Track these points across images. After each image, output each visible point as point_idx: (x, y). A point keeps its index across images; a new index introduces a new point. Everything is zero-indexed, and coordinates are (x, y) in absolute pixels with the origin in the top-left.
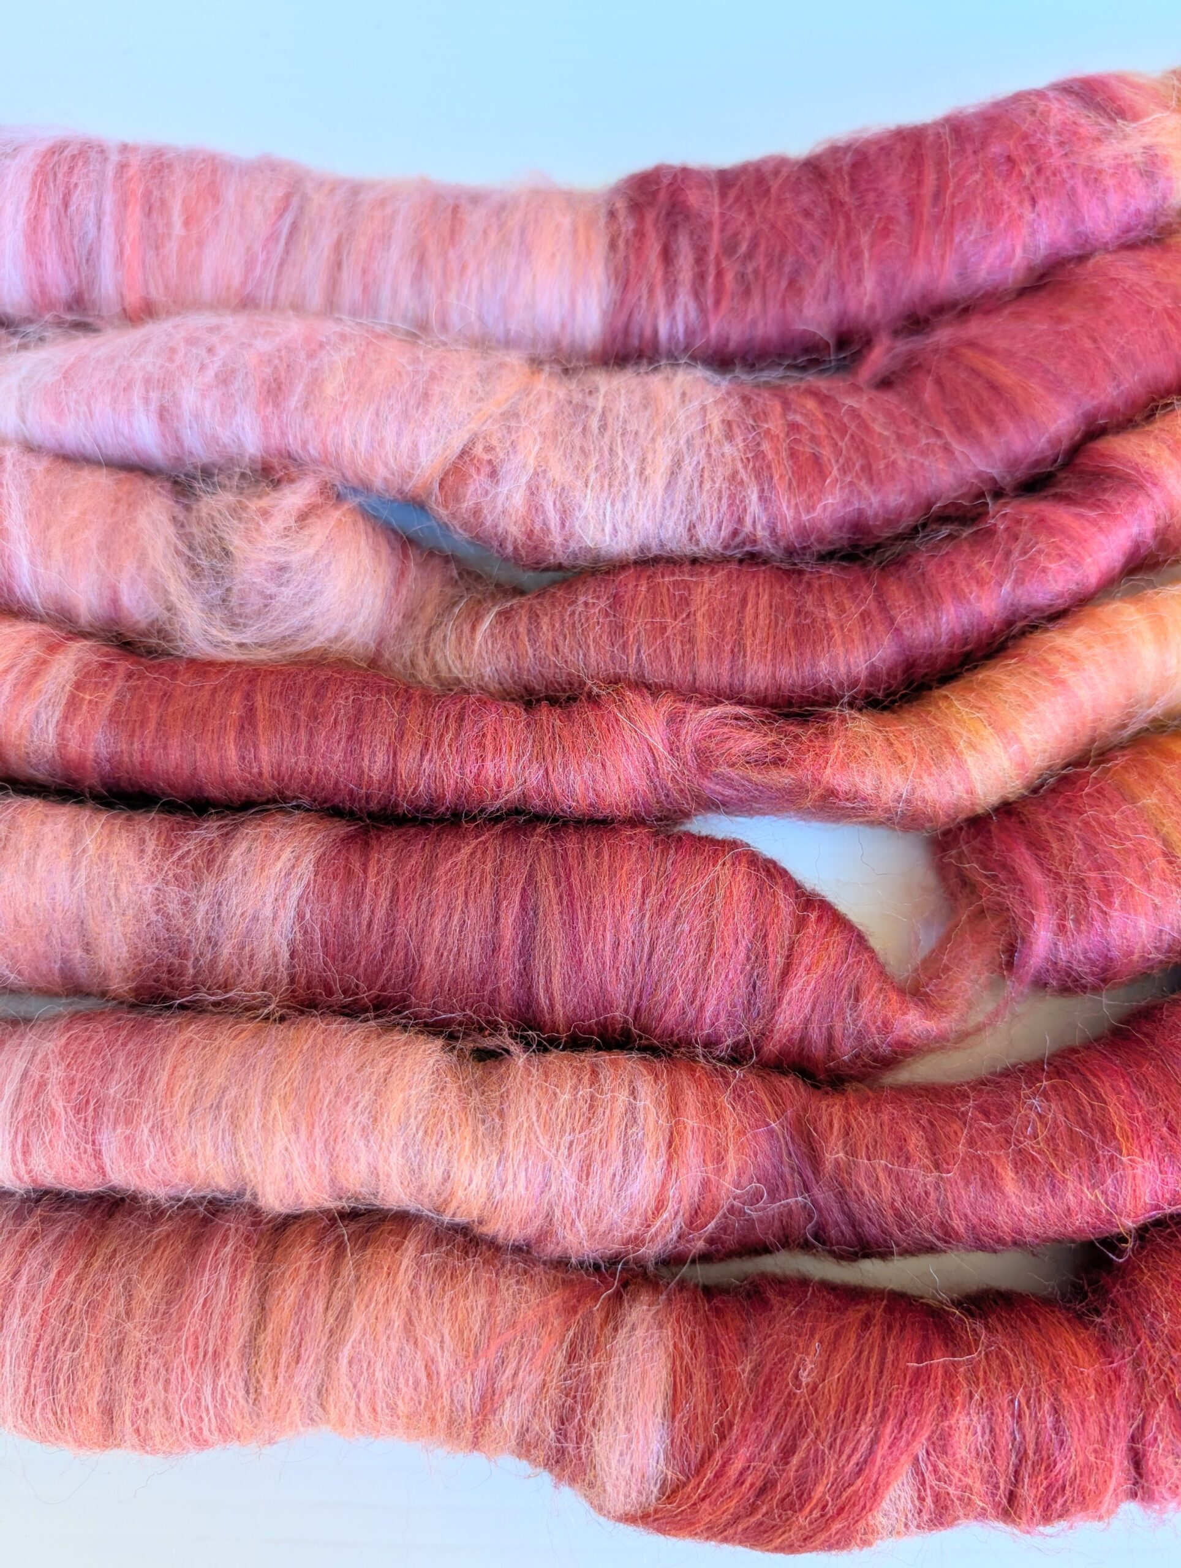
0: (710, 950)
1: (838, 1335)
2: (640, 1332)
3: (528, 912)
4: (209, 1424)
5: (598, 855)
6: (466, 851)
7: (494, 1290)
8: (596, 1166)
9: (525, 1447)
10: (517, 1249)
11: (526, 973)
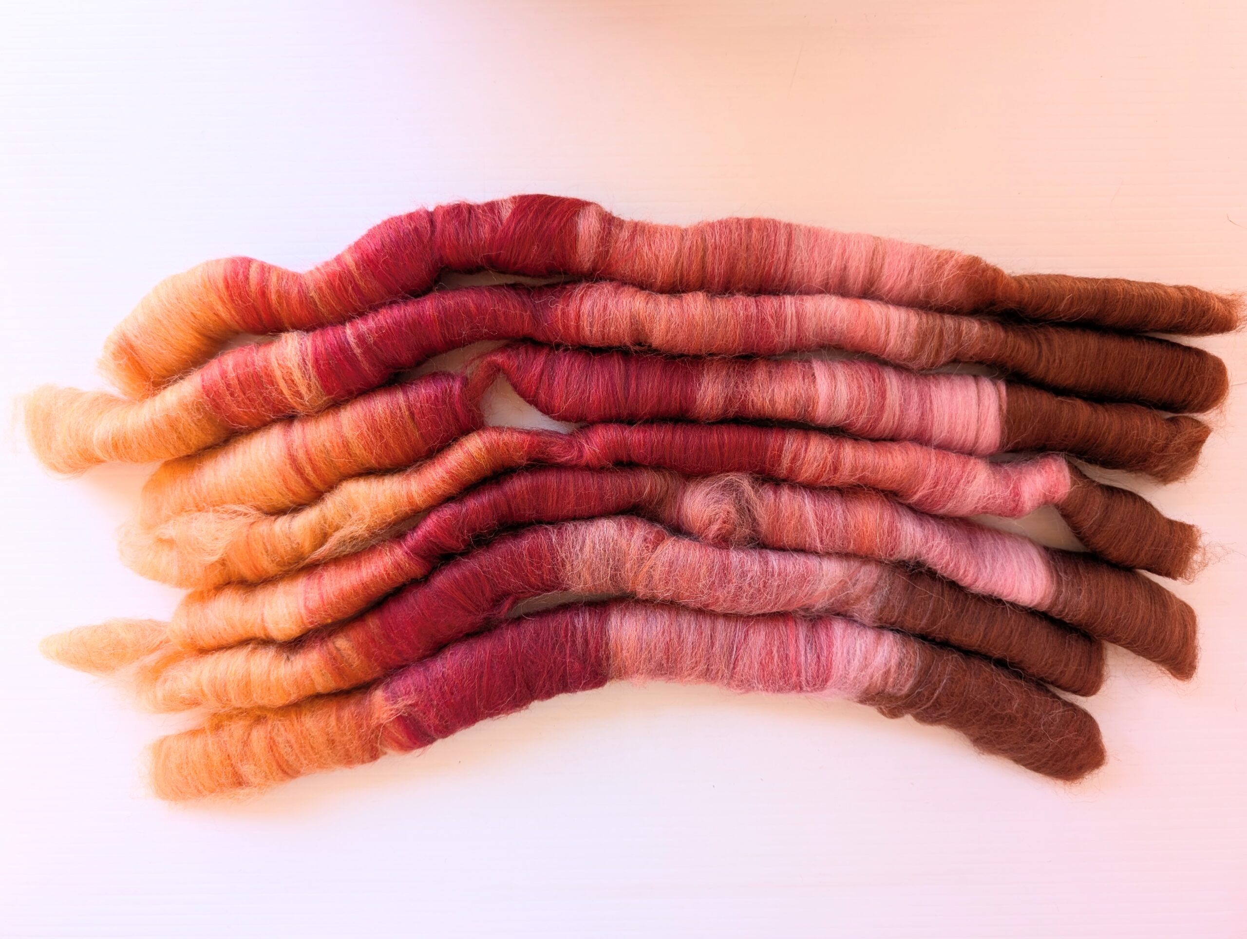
0: (567, 380)
1: (525, 260)
2: (587, 259)
3: (627, 388)
4: (717, 229)
5: (605, 409)
6: (648, 408)
7: (632, 271)
8: (602, 309)
9: (621, 223)
10: (626, 284)
11: (627, 371)
